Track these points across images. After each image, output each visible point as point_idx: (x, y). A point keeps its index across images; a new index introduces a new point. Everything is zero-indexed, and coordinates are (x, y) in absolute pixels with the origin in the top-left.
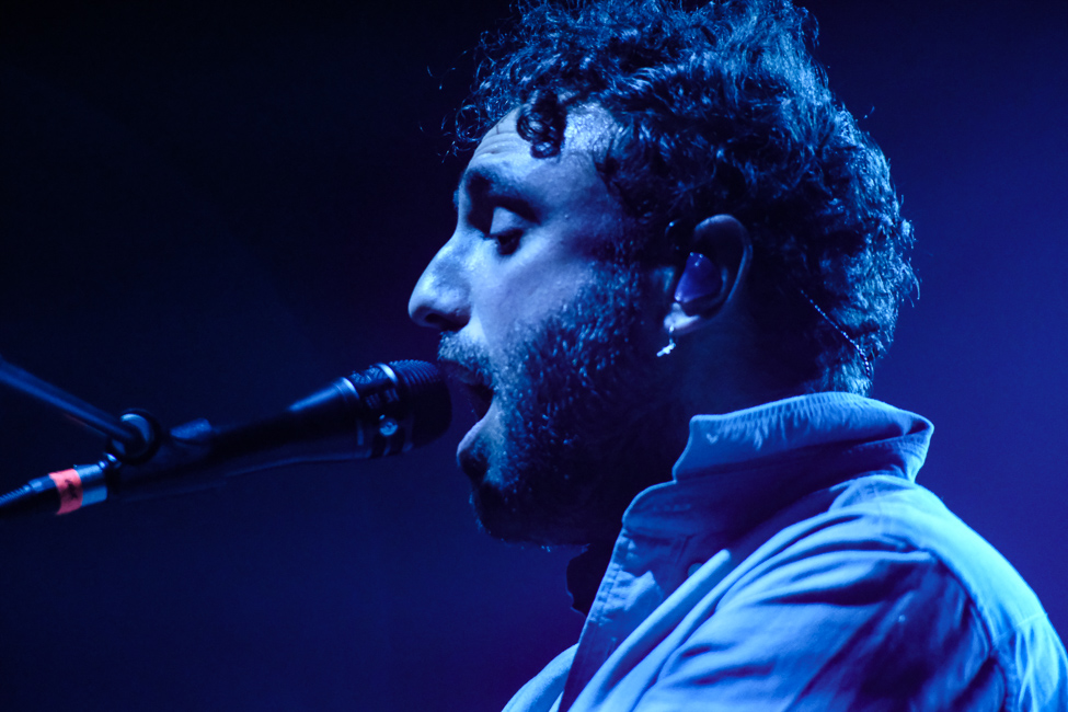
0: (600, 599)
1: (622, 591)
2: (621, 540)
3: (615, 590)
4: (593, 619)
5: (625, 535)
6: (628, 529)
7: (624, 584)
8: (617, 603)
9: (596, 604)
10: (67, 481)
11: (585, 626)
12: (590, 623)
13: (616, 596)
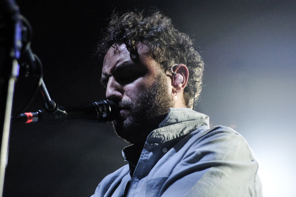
0: (141, 157)
1: (147, 155)
2: (146, 143)
3: (145, 155)
4: (140, 162)
5: (147, 142)
6: (147, 140)
7: (147, 153)
8: (146, 158)
9: (140, 158)
10: (29, 115)
11: (138, 163)
12: (139, 163)
13: (145, 156)
